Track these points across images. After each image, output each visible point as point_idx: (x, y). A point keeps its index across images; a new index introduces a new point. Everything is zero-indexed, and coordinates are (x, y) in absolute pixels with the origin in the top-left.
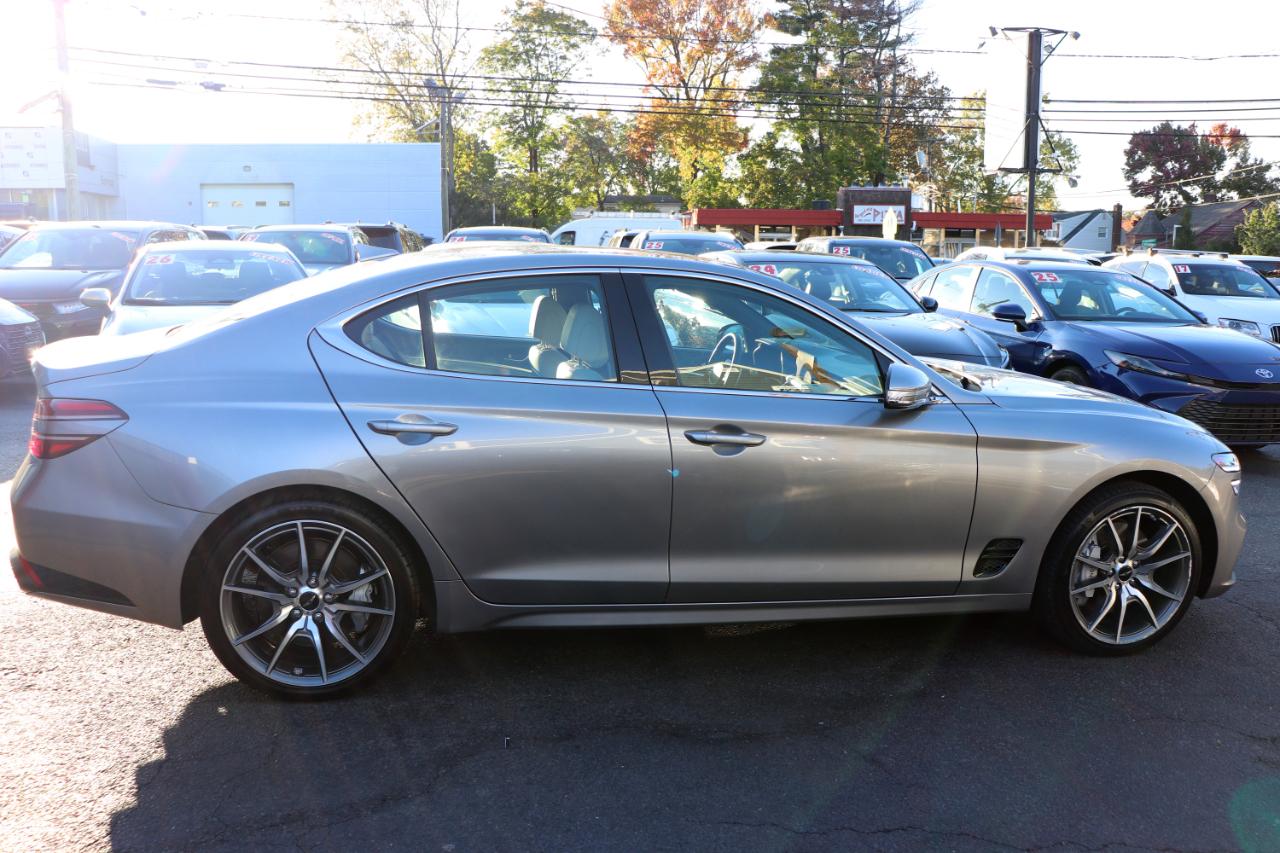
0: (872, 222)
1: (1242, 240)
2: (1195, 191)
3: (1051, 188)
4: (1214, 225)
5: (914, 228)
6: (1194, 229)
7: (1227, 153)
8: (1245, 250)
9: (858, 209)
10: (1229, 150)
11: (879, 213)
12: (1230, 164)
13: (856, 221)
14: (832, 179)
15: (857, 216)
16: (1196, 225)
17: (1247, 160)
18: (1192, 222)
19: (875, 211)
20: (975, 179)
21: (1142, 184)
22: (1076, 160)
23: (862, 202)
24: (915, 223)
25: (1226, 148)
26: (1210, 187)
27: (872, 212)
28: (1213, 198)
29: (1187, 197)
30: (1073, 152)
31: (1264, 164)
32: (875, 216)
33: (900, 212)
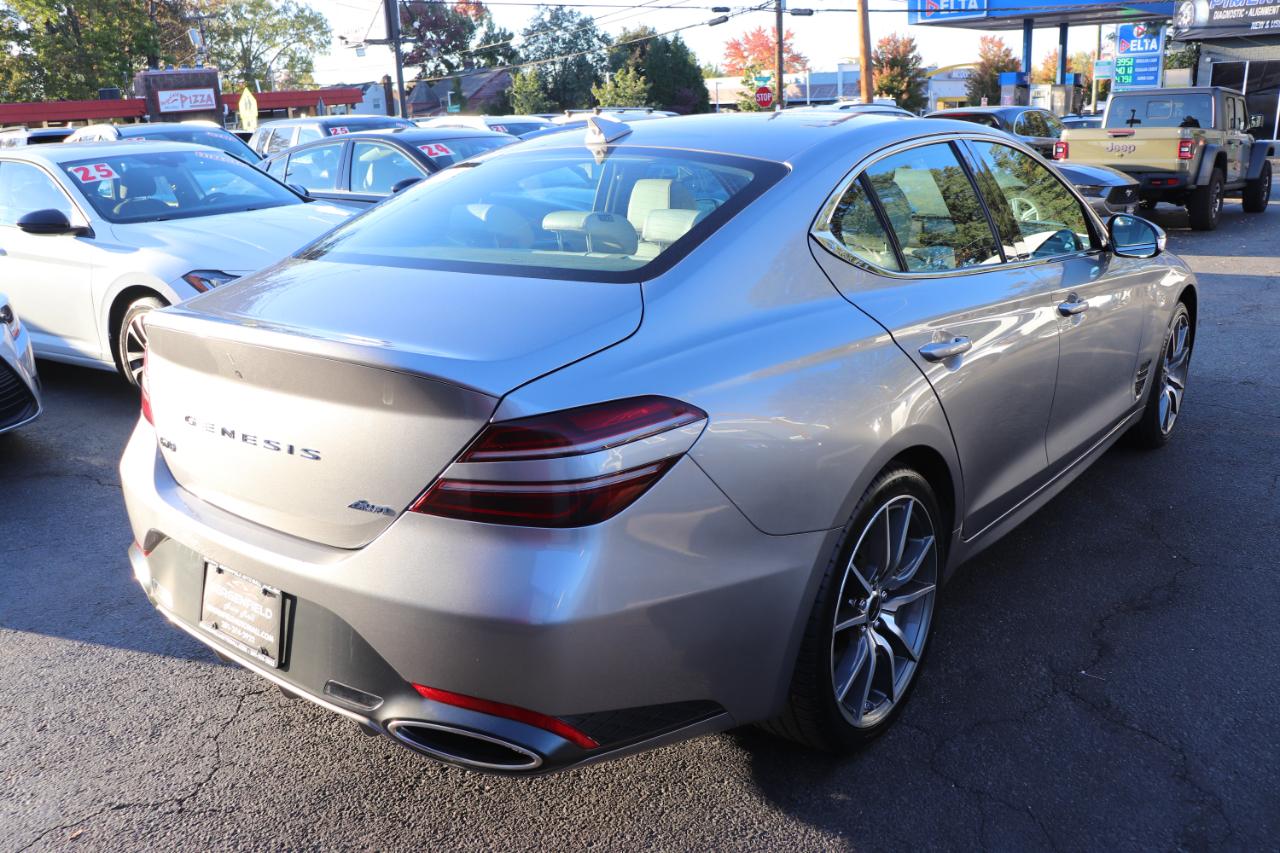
0: (180, 109)
1: (513, 102)
2: (454, 59)
3: (310, 64)
4: (481, 89)
5: (226, 112)
6: (464, 94)
7: (475, 23)
8: (516, 111)
9: (163, 96)
10: (476, 20)
11: (186, 98)
12: (480, 33)
13: (163, 109)
14: (104, 65)
15: (163, 103)
16: (465, 91)
17: (493, 30)
18: (462, 87)
19: (182, 96)
20: (232, 59)
21: (406, 55)
22: (329, 34)
23: (166, 87)
24: (226, 106)
25: (473, 19)
26: (467, 56)
27: (179, 98)
28: (471, 64)
29: (449, 65)
30: (324, 26)
31: (507, 34)
32: (183, 102)
33: (209, 96)
